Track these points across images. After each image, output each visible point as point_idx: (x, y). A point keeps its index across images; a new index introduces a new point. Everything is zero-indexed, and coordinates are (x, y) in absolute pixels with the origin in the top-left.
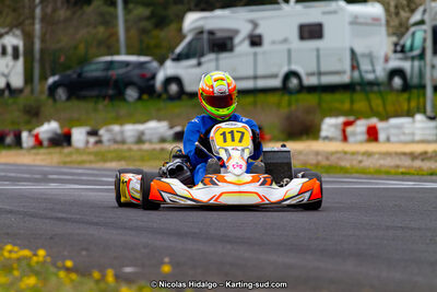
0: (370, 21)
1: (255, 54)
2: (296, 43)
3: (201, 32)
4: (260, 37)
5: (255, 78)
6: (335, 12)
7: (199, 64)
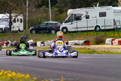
0: (119, 12)
1: (87, 21)
2: (98, 18)
3: (73, 15)
4: (89, 16)
5: (87, 27)
6: (109, 9)
7: (72, 24)
